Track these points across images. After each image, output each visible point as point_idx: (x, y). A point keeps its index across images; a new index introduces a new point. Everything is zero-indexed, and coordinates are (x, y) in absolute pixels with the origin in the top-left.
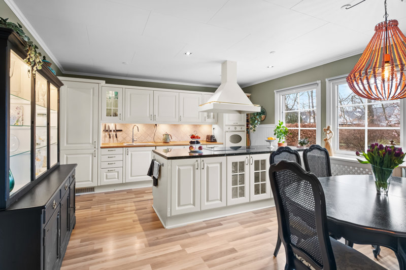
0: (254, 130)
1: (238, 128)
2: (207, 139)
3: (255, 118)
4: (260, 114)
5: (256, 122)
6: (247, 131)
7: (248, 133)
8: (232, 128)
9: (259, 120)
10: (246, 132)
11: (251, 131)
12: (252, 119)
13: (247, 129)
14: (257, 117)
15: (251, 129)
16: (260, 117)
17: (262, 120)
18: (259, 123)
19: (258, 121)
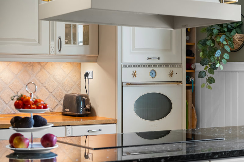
0: (211, 80)
1: (162, 75)
2: (65, 107)
3: (214, 42)
4: (230, 31)
5: (218, 53)
6: (188, 81)
7: (191, 87)
8: (144, 75)
9: (227, 48)
10: (184, 85)
11: (201, 82)
12: (204, 44)
13: (189, 75)
14: (222, 39)
15: (201, 75)
16: (230, 39)
17: (236, 47)
18: (226, 56)
19: (224, 51)
